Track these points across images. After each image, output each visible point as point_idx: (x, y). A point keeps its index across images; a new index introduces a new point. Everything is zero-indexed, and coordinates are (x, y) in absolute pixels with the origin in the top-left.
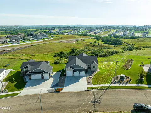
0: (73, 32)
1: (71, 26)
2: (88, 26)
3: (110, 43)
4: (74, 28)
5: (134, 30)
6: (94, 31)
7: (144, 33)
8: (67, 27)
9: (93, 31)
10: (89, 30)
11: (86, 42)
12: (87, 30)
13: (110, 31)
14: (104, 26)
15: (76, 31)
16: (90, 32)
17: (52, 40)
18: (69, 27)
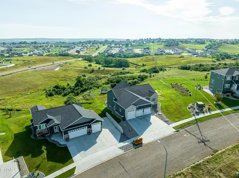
0: (36, 51)
1: (28, 41)
2: (59, 41)
3: (112, 65)
4: (35, 44)
5: (132, 46)
6: (74, 47)
7: (145, 49)
8: (21, 43)
9: (72, 48)
10: (64, 47)
11: (76, 67)
12: (61, 47)
13: (99, 48)
14: (86, 40)
15: (41, 49)
16: (68, 49)
17: (13, 67)
18: (25, 43)
